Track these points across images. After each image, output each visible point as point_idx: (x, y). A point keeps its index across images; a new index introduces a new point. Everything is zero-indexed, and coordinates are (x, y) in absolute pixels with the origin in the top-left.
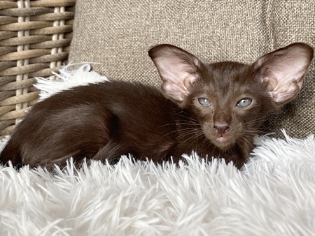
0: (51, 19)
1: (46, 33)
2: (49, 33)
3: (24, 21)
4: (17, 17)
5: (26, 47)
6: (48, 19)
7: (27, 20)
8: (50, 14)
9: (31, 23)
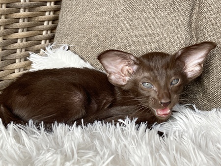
0: (44, 10)
1: (39, 20)
2: (42, 20)
3: (25, 11)
4: (20, 9)
5: (25, 30)
6: (41, 10)
7: (27, 10)
8: (44, 7)
9: (29, 13)
